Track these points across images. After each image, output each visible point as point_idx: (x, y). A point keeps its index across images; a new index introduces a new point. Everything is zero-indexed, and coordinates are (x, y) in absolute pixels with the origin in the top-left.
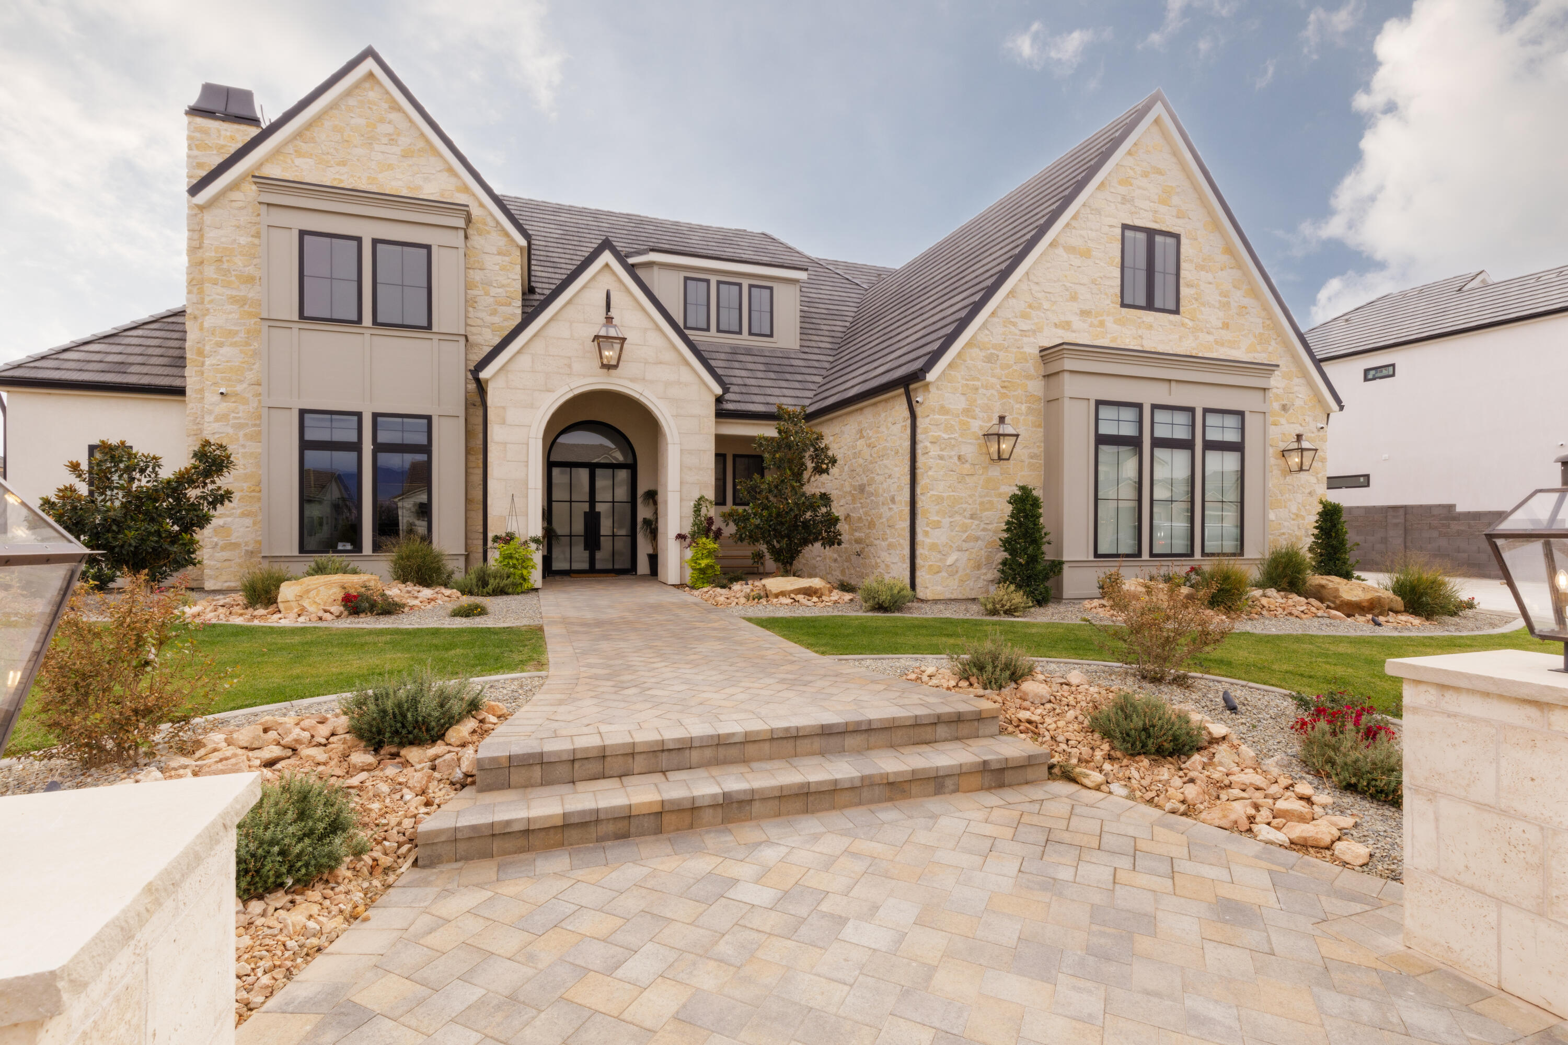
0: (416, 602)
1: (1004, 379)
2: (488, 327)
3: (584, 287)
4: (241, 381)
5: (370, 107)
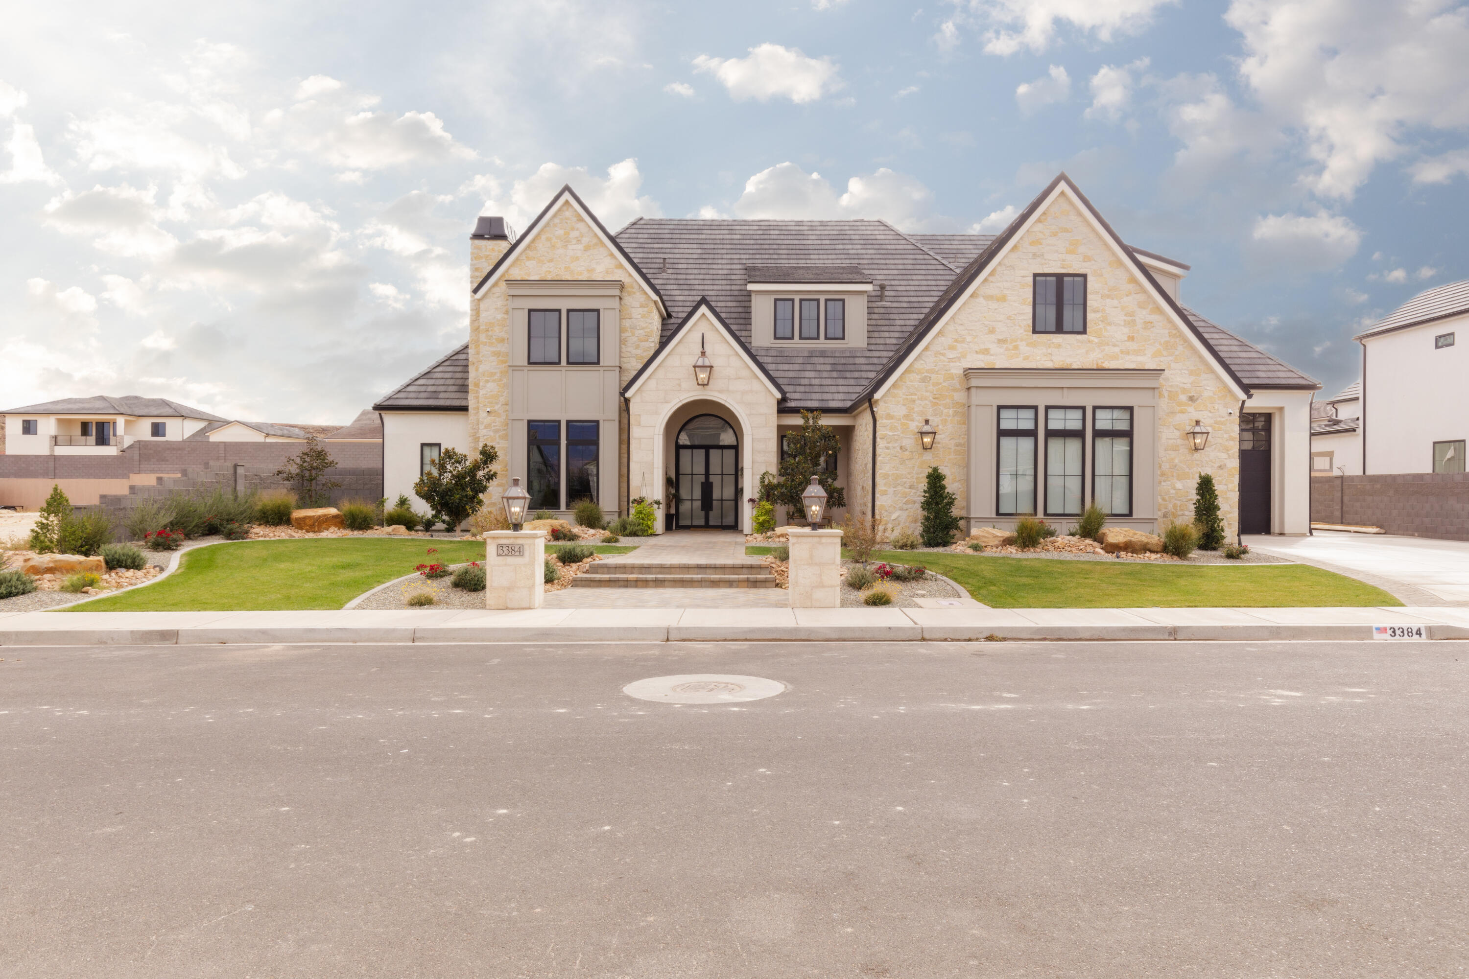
0: (585, 535)
1: (935, 393)
2: (634, 357)
4: (497, 403)
5: (566, 223)
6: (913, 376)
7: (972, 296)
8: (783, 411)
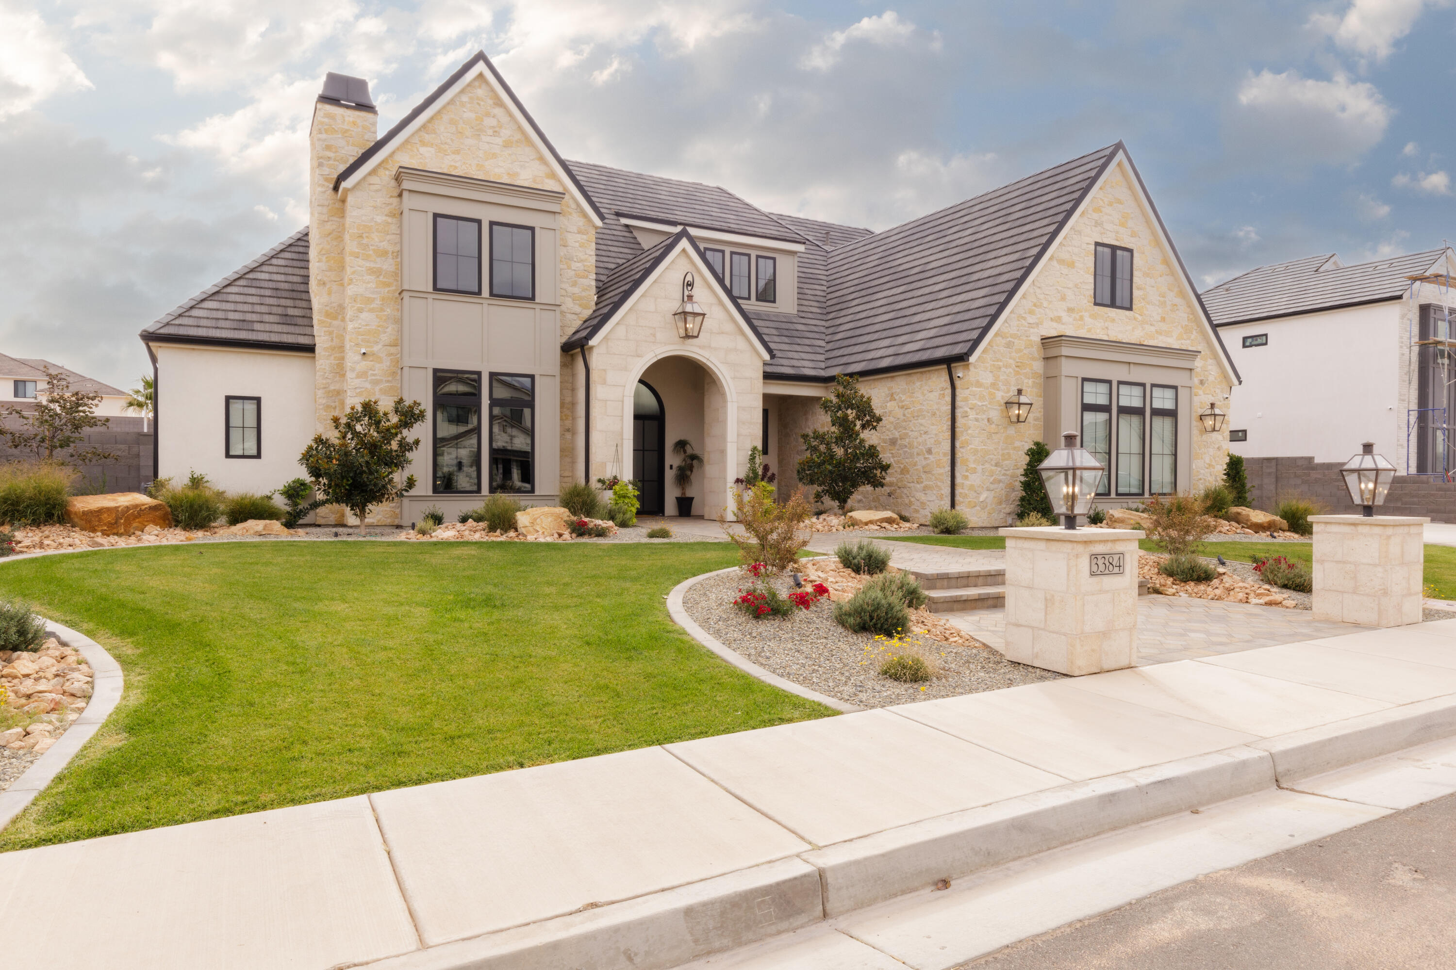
1: (1018, 360)
3: (666, 269)
4: (377, 343)
5: (478, 103)
6: (1001, 340)
7: (1050, 258)
8: (768, 376)
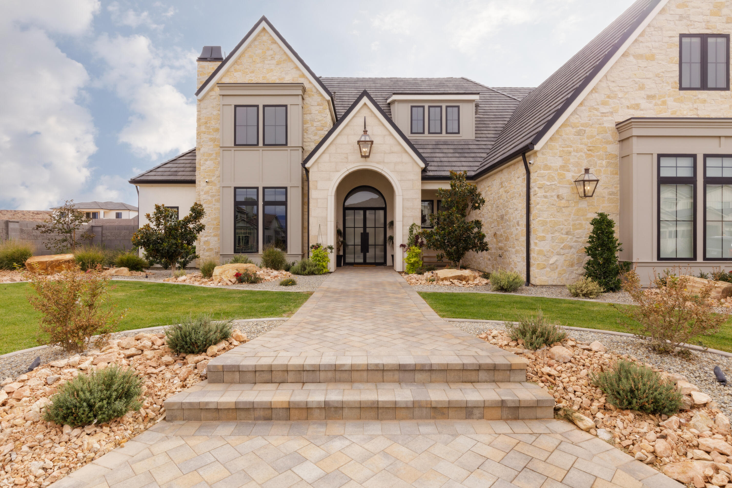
0: (269, 278)
1: (589, 145)
2: (313, 142)
3: (354, 117)
4: (214, 176)
5: (263, 44)
6: (569, 129)
7: (623, 55)
8: (425, 178)
